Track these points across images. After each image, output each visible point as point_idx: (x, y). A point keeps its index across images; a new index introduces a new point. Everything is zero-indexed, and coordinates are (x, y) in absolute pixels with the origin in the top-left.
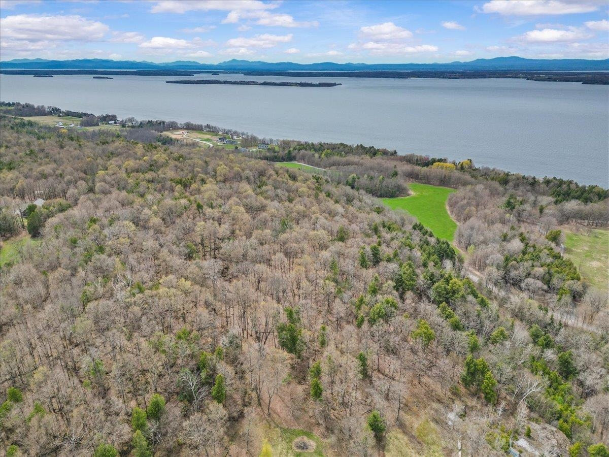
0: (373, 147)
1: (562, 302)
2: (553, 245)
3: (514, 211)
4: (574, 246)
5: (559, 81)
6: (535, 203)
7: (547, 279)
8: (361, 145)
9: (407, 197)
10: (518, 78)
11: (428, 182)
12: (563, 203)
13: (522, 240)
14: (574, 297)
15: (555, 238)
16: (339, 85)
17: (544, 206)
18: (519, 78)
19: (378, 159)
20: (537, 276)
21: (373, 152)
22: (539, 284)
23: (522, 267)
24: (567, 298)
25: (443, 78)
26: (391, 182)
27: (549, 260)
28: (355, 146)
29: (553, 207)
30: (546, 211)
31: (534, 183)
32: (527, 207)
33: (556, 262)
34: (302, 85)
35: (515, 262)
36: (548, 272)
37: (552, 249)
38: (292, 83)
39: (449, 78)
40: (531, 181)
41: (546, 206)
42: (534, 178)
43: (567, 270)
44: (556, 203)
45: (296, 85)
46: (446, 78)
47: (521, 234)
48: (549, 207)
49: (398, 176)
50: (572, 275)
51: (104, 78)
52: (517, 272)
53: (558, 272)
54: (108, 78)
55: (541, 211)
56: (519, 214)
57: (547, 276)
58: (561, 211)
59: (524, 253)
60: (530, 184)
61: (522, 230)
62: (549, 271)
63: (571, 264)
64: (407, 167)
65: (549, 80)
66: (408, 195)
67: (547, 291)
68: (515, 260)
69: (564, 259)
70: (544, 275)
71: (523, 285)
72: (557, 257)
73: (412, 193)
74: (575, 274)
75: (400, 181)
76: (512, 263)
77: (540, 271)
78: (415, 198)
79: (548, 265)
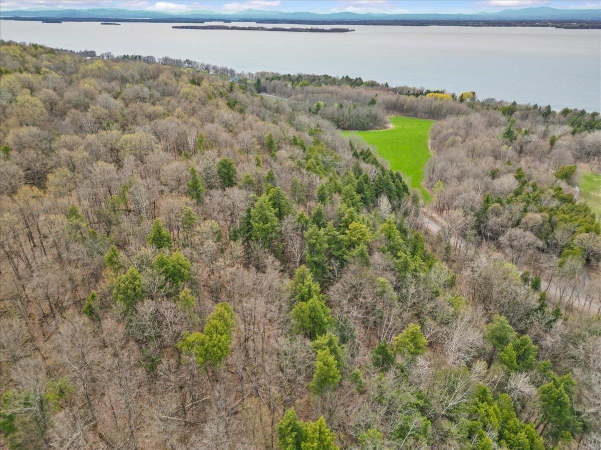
0: (360, 78)
1: (567, 267)
2: (563, 184)
3: (516, 143)
4: (593, 189)
5: (592, 28)
6: (545, 135)
7: (544, 231)
8: (347, 77)
9: (382, 131)
10: (546, 26)
11: (415, 115)
12: (583, 133)
13: (518, 177)
14: (588, 260)
15: (567, 176)
16: (352, 31)
17: (557, 137)
18: (548, 26)
19: (361, 89)
20: (530, 225)
21: (358, 83)
22: (530, 237)
23: (507, 212)
24: (575, 263)
25: (466, 26)
26: (364, 111)
27: (555, 203)
28: (340, 78)
29: (569, 137)
30: (559, 142)
31: (547, 113)
32: (534, 138)
33: (564, 206)
34: (312, 30)
35: (499, 204)
36: (549, 221)
37: (560, 189)
38: (303, 29)
39: (472, 26)
40: (544, 110)
41: (560, 137)
42: (549, 107)
43: (581, 218)
44: (573, 133)
45: (306, 30)
46: (468, 26)
47: (520, 170)
48: (563, 138)
49: (376, 105)
50: (588, 225)
51: (112, 24)
52: (498, 220)
53: (565, 220)
54: (115, 24)
55: (552, 143)
56: (521, 147)
57: (547, 225)
58: (581, 143)
59: (517, 194)
60: (543, 115)
61: (523, 164)
62: (551, 219)
63: (587, 210)
64: (392, 97)
65: (581, 27)
66: (385, 128)
67: (542, 251)
68: (499, 201)
69: (577, 203)
70: (542, 225)
71: (503, 239)
72: (568, 200)
73: (391, 126)
74: (593, 224)
75: (377, 110)
76: (493, 206)
77: (535, 217)
78: (393, 131)
79: (552, 210)
